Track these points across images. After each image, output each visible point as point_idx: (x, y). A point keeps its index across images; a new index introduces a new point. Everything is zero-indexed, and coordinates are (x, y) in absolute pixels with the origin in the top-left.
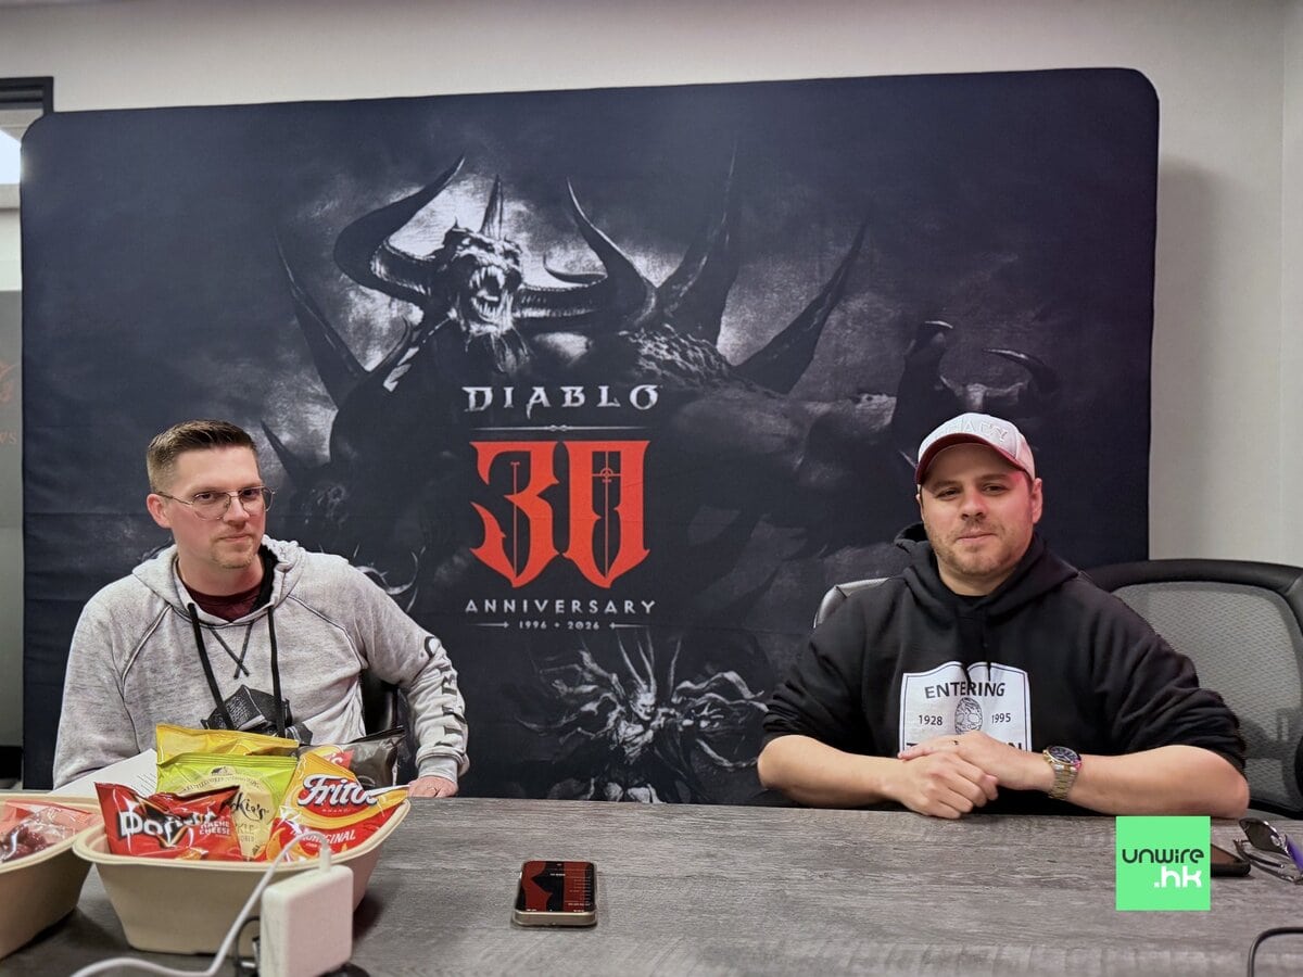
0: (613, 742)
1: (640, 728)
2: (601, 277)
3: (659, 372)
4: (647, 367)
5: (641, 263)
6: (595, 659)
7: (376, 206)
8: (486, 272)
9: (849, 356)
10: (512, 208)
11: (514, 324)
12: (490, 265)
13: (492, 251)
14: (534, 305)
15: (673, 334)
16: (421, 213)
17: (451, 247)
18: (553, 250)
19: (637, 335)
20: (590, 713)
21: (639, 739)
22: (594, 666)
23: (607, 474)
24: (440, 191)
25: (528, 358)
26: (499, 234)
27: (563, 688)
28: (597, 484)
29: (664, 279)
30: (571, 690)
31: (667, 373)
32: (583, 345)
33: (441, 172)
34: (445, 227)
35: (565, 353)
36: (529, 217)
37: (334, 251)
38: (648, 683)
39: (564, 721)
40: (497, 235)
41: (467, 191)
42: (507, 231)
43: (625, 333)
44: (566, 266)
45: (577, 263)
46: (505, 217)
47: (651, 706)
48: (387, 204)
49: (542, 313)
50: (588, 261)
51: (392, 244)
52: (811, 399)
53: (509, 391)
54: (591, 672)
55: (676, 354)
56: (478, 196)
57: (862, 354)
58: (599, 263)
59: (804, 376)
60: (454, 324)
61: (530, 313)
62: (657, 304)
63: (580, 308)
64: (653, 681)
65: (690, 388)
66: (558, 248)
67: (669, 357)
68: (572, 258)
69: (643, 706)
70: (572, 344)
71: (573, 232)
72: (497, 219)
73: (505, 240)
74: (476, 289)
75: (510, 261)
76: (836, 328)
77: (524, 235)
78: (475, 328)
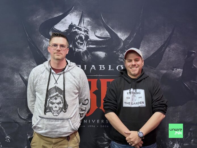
2: (109, 38)
4: (121, 60)
5: (119, 35)
6: (107, 135)
7: (51, 18)
9: (171, 59)
10: (86, 20)
11: (87, 49)
12: (81, 34)
13: (81, 30)
14: (92, 44)
16: (63, 20)
17: (70, 29)
18: (97, 31)
19: (118, 52)
22: (107, 137)
24: (67, 15)
25: (90, 58)
26: (83, 26)
27: (100, 143)
29: (125, 39)
32: (105, 55)
33: (68, 10)
34: (69, 24)
35: (100, 57)
36: (91, 22)
37: (39, 29)
41: (75, 15)
42: (85, 25)
43: (115, 52)
44: (100, 35)
45: (103, 34)
46: (85, 22)
48: (53, 17)
49: (94, 46)
50: (106, 33)
51: (55, 28)
52: (162, 69)
56: (78, 16)
57: (174, 58)
58: (109, 34)
59: (160, 63)
60: (71, 49)
61: (91, 46)
62: (123, 45)
63: (104, 45)
66: (98, 30)
70: (102, 54)
71: (102, 26)
72: (82, 22)
73: (85, 28)
74: (77, 40)
75: (86, 33)
76: (168, 52)
77: (90, 26)
78: (77, 50)
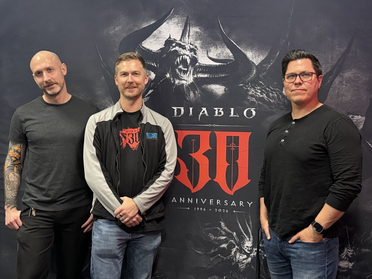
0: (234, 262)
1: (245, 256)
2: (232, 60)
3: (257, 102)
4: (251, 100)
5: (250, 55)
6: (226, 226)
7: (136, 29)
8: (182, 57)
9: (344, 97)
10: (194, 30)
11: (193, 80)
12: (184, 55)
13: (185, 49)
14: (202, 72)
15: (263, 86)
16: (155, 32)
17: (167, 47)
18: (211, 49)
19: (247, 86)
20: (224, 248)
21: (245, 261)
22: (226, 228)
23: (233, 146)
24: (163, 23)
25: (199, 95)
27: (213, 237)
28: (228, 150)
29: (260, 62)
30: (216, 238)
31: (260, 103)
32: (223, 90)
33: (164, 14)
34: (165, 38)
35: (216, 93)
36: (201, 34)
37: (119, 48)
38: (249, 237)
39: (213, 251)
40: (187, 42)
41: (175, 23)
42: (191, 40)
43: (242, 85)
44: (217, 55)
45: (221, 54)
46: (191, 34)
47: (250, 247)
48: (141, 28)
49: (206, 76)
50: (226, 53)
51: (143, 45)
53: (191, 109)
54: (224, 231)
55: (265, 95)
56: (179, 25)
57: (350, 97)
58: (231, 54)
60: (168, 80)
61: (201, 75)
62: (256, 72)
63: (222, 74)
64: (251, 236)
65: (270, 110)
66: (213, 48)
67: (261, 96)
68: (219, 52)
69: (247, 247)
70: (218, 89)
71: (220, 40)
72: (187, 35)
73: (191, 44)
74: (178, 65)
75: (192, 53)
76: (338, 85)
77: (199, 42)
78: (177, 82)
